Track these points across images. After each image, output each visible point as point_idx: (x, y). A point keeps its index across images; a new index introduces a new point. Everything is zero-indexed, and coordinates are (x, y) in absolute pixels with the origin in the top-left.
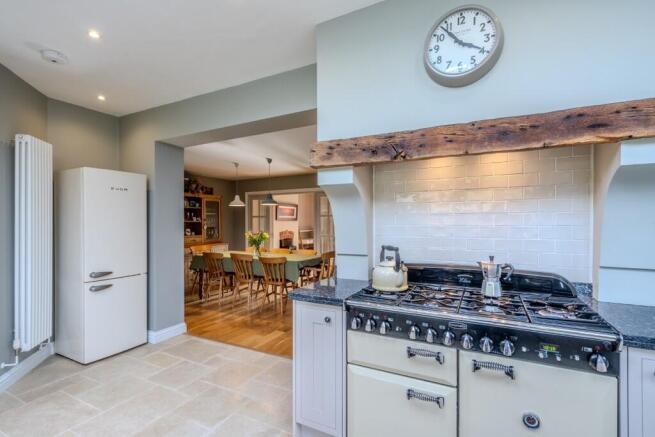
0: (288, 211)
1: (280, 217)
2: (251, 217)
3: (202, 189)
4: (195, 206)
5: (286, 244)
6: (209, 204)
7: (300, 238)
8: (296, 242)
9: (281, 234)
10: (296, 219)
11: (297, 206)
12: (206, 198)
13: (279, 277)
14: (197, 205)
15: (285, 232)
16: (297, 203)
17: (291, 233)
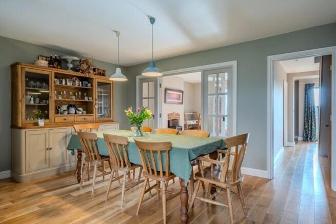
0: (175, 96)
1: (168, 100)
2: (141, 98)
3: (94, 70)
4: (87, 85)
5: (173, 124)
6: (100, 84)
7: (185, 120)
8: (182, 123)
9: (169, 115)
10: (182, 103)
11: (182, 92)
12: (97, 79)
13: (161, 170)
14: (89, 85)
15: (173, 114)
16: (183, 89)
17: (178, 115)
